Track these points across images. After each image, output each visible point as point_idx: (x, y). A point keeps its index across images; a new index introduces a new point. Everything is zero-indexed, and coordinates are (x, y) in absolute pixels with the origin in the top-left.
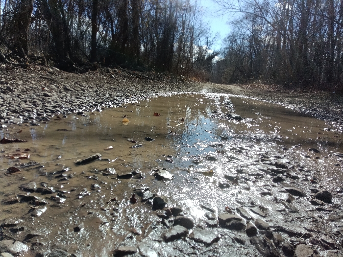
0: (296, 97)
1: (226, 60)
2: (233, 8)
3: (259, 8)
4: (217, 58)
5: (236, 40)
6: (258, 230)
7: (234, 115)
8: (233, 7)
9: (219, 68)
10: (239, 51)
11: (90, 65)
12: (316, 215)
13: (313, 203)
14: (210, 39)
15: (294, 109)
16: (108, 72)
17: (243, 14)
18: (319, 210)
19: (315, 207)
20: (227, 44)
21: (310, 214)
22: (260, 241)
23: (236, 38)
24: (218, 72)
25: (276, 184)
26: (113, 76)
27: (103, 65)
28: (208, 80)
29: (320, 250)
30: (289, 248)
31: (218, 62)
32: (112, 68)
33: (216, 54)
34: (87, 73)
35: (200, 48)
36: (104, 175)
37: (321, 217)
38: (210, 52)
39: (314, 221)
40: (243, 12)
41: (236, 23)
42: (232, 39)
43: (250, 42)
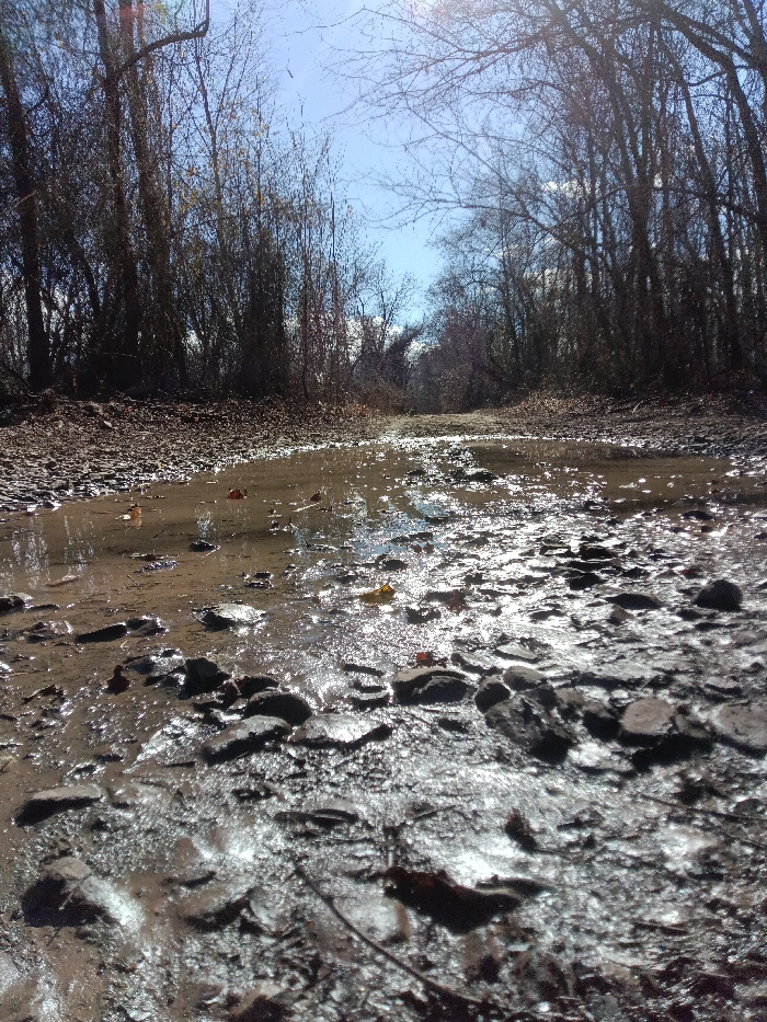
0: (649, 418)
1: (444, 348)
2: (439, 201)
3: (512, 192)
4: (416, 346)
5: (462, 288)
6: (513, 693)
7: (471, 471)
8: (440, 196)
9: (427, 372)
10: (477, 317)
11: (32, 400)
12: (694, 641)
13: (686, 615)
14: (390, 295)
15: (645, 446)
16: (91, 412)
17: (470, 213)
18: (702, 628)
19: (690, 625)
20: (440, 303)
21: (677, 641)
22: (514, 712)
23: (463, 282)
24: (428, 384)
25: (581, 593)
26: (109, 424)
27: (74, 397)
28: (401, 410)
29: (701, 709)
30: (604, 715)
31: (423, 356)
32: (103, 400)
33: (412, 333)
34: (25, 422)
35: (365, 320)
36: (33, 639)
37: (708, 643)
38: (396, 330)
39: (685, 653)
40: (468, 206)
41: (454, 242)
42: (452, 286)
43: (503, 288)
